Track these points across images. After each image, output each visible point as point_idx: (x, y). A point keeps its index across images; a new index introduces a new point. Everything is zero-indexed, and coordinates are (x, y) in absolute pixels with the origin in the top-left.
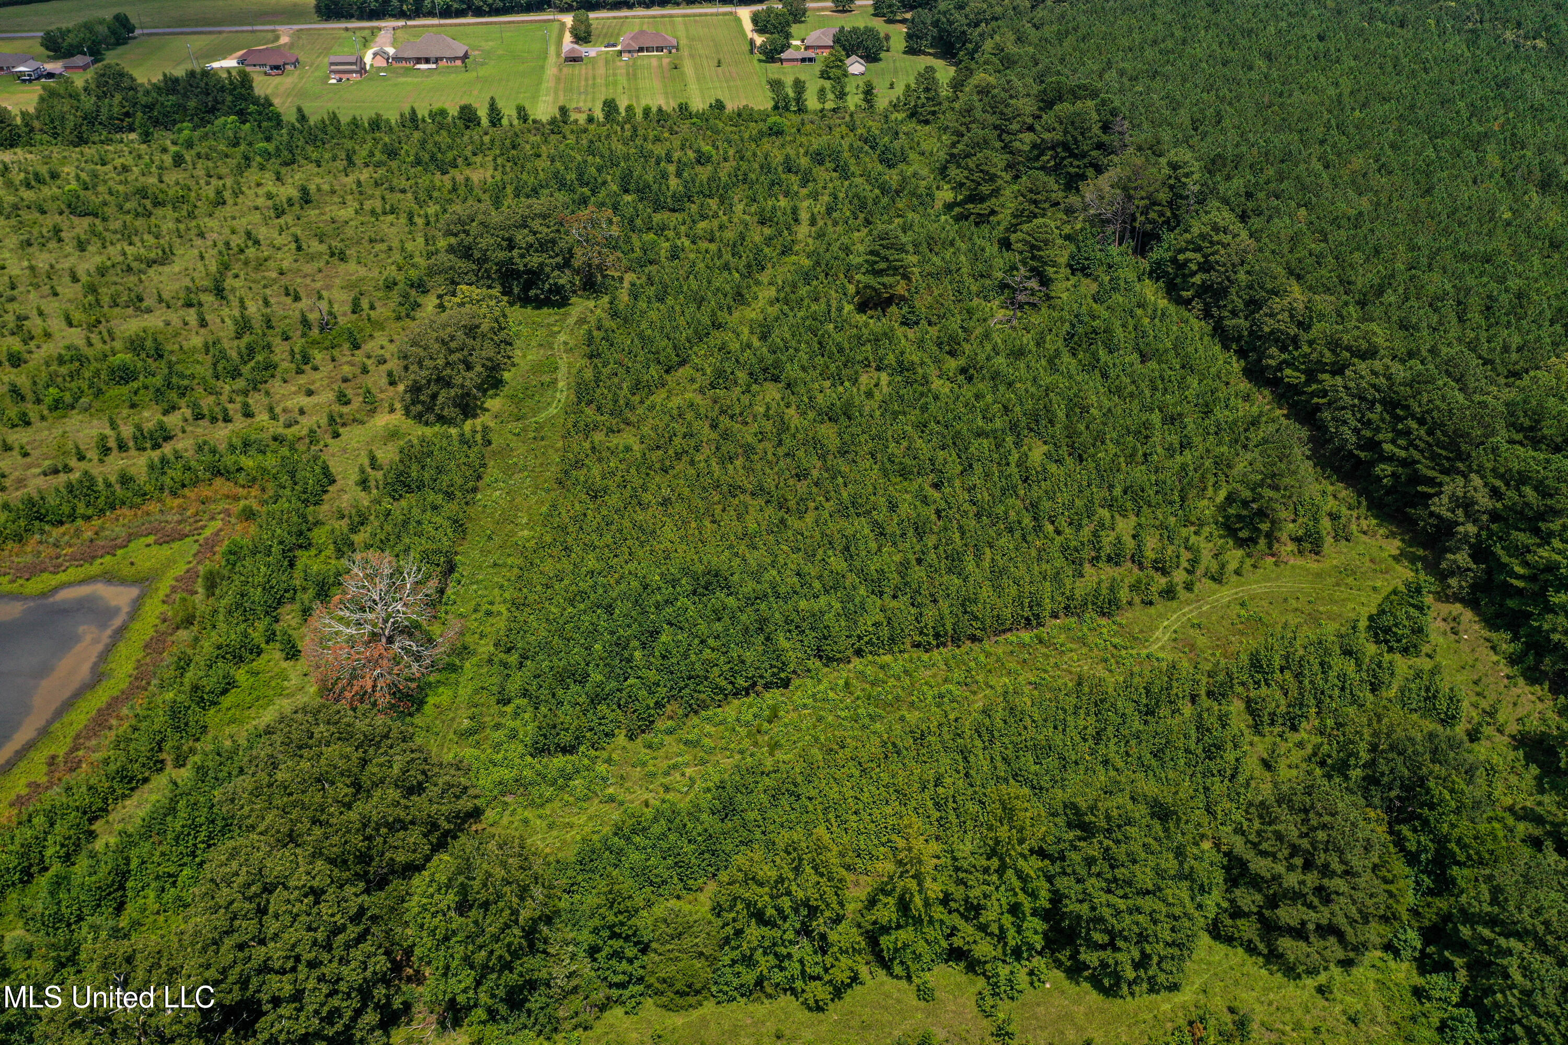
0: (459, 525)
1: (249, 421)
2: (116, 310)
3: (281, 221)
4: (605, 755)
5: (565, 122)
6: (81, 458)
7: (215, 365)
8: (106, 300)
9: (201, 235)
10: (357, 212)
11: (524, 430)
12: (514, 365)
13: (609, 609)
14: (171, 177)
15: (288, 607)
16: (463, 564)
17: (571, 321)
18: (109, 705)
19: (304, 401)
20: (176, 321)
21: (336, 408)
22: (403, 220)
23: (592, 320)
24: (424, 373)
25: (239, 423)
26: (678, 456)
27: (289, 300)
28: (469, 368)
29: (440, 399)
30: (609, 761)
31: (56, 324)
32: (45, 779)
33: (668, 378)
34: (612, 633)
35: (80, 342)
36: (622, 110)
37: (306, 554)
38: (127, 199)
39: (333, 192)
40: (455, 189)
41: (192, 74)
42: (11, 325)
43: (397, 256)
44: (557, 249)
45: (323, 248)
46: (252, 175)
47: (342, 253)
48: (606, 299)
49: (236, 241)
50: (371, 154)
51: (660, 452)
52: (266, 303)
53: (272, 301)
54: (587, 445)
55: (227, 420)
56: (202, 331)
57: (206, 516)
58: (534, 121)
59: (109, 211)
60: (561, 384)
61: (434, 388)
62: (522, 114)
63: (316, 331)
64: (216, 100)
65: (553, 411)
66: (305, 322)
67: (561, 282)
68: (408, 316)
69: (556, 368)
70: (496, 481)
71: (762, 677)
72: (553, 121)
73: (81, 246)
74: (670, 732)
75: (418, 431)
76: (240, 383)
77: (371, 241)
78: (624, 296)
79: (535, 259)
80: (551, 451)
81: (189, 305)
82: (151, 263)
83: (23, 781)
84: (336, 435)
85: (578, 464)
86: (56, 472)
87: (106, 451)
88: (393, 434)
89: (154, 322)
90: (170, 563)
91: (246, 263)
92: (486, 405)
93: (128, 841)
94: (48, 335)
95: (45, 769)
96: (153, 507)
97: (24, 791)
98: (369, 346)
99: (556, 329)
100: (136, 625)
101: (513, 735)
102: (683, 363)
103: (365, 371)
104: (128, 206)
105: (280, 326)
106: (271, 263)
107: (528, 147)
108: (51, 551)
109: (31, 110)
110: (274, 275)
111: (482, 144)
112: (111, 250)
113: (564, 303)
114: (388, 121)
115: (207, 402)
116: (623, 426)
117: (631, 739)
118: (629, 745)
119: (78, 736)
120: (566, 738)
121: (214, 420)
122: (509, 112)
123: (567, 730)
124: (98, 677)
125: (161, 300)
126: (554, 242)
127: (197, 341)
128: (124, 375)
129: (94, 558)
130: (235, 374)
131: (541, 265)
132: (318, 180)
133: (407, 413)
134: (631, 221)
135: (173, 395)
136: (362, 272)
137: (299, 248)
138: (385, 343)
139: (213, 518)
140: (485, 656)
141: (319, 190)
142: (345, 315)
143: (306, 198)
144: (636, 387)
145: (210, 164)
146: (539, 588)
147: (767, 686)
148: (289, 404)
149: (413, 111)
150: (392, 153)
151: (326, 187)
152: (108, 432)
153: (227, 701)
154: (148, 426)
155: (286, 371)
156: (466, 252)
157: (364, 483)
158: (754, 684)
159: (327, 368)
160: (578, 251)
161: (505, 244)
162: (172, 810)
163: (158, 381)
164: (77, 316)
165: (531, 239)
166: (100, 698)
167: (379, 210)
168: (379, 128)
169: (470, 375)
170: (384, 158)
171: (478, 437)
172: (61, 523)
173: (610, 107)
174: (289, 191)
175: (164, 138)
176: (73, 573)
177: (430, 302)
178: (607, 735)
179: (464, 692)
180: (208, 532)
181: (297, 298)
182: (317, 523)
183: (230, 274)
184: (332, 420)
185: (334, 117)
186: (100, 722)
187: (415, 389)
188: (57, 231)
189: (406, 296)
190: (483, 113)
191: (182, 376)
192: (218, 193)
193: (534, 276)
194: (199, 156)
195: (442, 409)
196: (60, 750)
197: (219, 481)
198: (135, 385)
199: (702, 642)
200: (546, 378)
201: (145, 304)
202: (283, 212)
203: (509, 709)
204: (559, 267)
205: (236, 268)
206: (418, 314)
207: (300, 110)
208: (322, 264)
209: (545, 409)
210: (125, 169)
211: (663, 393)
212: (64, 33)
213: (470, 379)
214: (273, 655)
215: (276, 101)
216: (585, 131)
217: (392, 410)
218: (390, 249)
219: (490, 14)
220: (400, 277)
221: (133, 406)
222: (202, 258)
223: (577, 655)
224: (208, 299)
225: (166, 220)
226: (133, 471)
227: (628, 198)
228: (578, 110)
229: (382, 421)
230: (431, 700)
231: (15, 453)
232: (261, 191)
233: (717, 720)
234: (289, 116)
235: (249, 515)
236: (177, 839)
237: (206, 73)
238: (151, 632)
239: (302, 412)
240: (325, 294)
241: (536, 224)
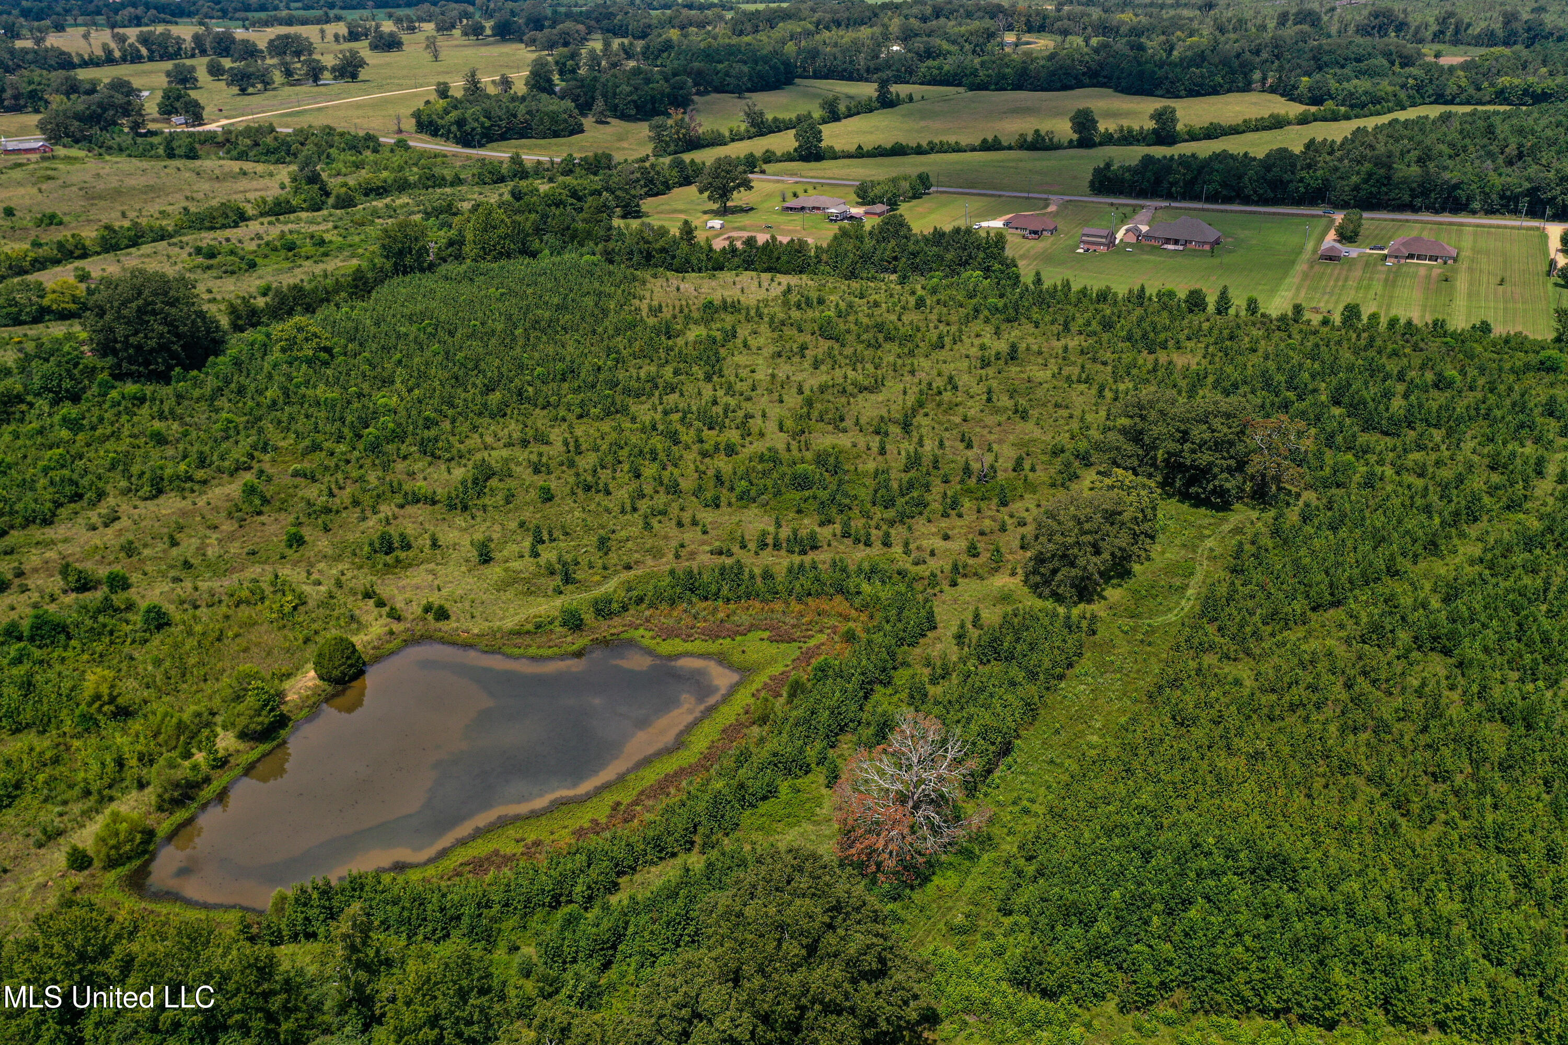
0: (1031, 710)
1: (885, 549)
2: (821, 425)
3: (983, 372)
4: (1086, 1016)
5: (1296, 321)
6: (743, 547)
7: (876, 491)
8: (815, 414)
9: (912, 372)
10: (1054, 376)
11: (1134, 629)
12: (1148, 559)
13: (1147, 856)
14: (912, 317)
15: (849, 737)
16: (1021, 750)
17: (1226, 527)
18: (676, 773)
19: (938, 543)
20: (862, 445)
21: (964, 558)
22: (1094, 391)
23: (1250, 531)
24: (1051, 546)
25: (877, 550)
26: (1293, 708)
27: (961, 446)
28: (1097, 552)
29: (1059, 576)
30: (1088, 1026)
31: (771, 427)
32: (604, 820)
33: (1313, 616)
34: (1139, 884)
35: (781, 446)
36: (1365, 319)
37: (883, 690)
38: (867, 330)
39: (1040, 353)
40: (1155, 370)
41: (957, 231)
42: (738, 421)
43: (1075, 425)
44: (1232, 451)
45: (1010, 404)
46: (977, 326)
47: (1025, 411)
48: (1272, 513)
49: (939, 383)
50: (1088, 324)
51: (1274, 697)
52: (941, 445)
53: (947, 443)
54: (1193, 664)
55: (868, 544)
56: (880, 458)
57: (817, 628)
58: (1263, 315)
59: (850, 338)
60: (1190, 592)
61: (1056, 563)
62: (1252, 306)
63: (972, 482)
64: (970, 256)
65: (1171, 617)
66: (967, 470)
67: (1228, 485)
68: (1063, 485)
69: (1192, 574)
70: (1086, 674)
71: (1299, 1005)
72: (1283, 318)
73: (816, 365)
74: (1169, 1023)
75: (1031, 602)
76: (891, 514)
77: (1056, 405)
78: (1293, 516)
79: (1205, 457)
80: (1153, 660)
81: (877, 433)
82: (863, 389)
83: (589, 816)
84: (954, 584)
85: (1175, 683)
86: (720, 553)
87: (763, 545)
88: (1005, 598)
89: (844, 441)
90: (773, 661)
91: (939, 405)
92: (1105, 593)
93: (634, 907)
94: (762, 434)
95: (608, 811)
96: (779, 606)
97: (587, 825)
98: (1017, 506)
99: (1207, 532)
100: (724, 709)
101: (999, 953)
102: (1337, 604)
103: (1003, 529)
104: (865, 337)
105: (945, 469)
106: (961, 410)
107: (1247, 339)
108: (689, 621)
109: (825, 245)
110: (958, 420)
111: (1200, 329)
112: (838, 373)
113: (1225, 506)
114: (1115, 294)
115: (858, 524)
116: (1242, 656)
117: (1121, 1011)
118: (1117, 1017)
119: (642, 793)
120: (1050, 981)
121: (857, 541)
122: (1239, 302)
123: (1052, 972)
124: (679, 744)
125: (857, 423)
126: (1231, 444)
127: (871, 466)
128: (802, 482)
129: (718, 637)
130: (889, 504)
131: (1211, 465)
132: (1031, 340)
133: (1025, 582)
134: (1332, 436)
135: (834, 511)
136: (1037, 433)
137: (989, 400)
138: (1032, 507)
139: (821, 631)
140: (1005, 854)
141: (1028, 349)
142: (1005, 471)
143: (1013, 355)
144: (1272, 617)
145: (945, 310)
146: (1082, 804)
147: (1303, 1018)
148: (925, 543)
149: (1143, 289)
150: (1107, 325)
151: (1035, 348)
152: (771, 529)
153: (764, 807)
154: (803, 533)
155: (933, 512)
156: (1136, 436)
157: (960, 638)
158: (1288, 1010)
159: (970, 517)
160: (1256, 458)
161: (1179, 435)
162: (673, 895)
163: (824, 495)
164: (789, 423)
165: (1207, 436)
166: (670, 765)
167: (1074, 378)
168: (1105, 299)
169: (1094, 559)
170: (1099, 329)
171: (1084, 624)
172: (706, 599)
173: (1352, 312)
174: (1002, 346)
175: (918, 284)
176: (697, 646)
177: (1089, 477)
178: (1095, 995)
179: (971, 885)
180: (812, 643)
181: (969, 446)
182: (905, 664)
183: (922, 411)
184: (955, 568)
185: (1067, 285)
186: (661, 788)
187: (1040, 560)
188: (803, 347)
189: (1068, 465)
190: (1211, 300)
191: (846, 495)
192: (941, 337)
193: (1201, 474)
194: (938, 302)
195: (1059, 586)
196: (626, 798)
197: (839, 598)
198: (807, 493)
199: (1238, 935)
200: (1177, 582)
201: (843, 424)
202: (988, 365)
203: (1007, 921)
204: (1230, 470)
205: (930, 407)
206: (1074, 486)
207: (1038, 274)
208: (1005, 417)
209: (1165, 613)
210: (876, 304)
211: (1300, 632)
212: (873, 184)
213: (1093, 564)
214: (819, 776)
215: (1021, 263)
216: (1315, 333)
217: (1013, 574)
218: (1071, 417)
219: (1257, 203)
220: (1070, 446)
221: (799, 512)
222: (905, 393)
223: (1093, 893)
224: (895, 430)
225: (890, 353)
226: (775, 570)
227: (1337, 411)
228: (1316, 310)
229: (1001, 581)
230: (937, 880)
231: (699, 529)
232: (977, 342)
233: (1228, 1032)
234: (1027, 277)
235: (850, 637)
236: (668, 924)
237: (968, 231)
238: (733, 720)
239: (932, 554)
240: (995, 447)
241: (1217, 423)
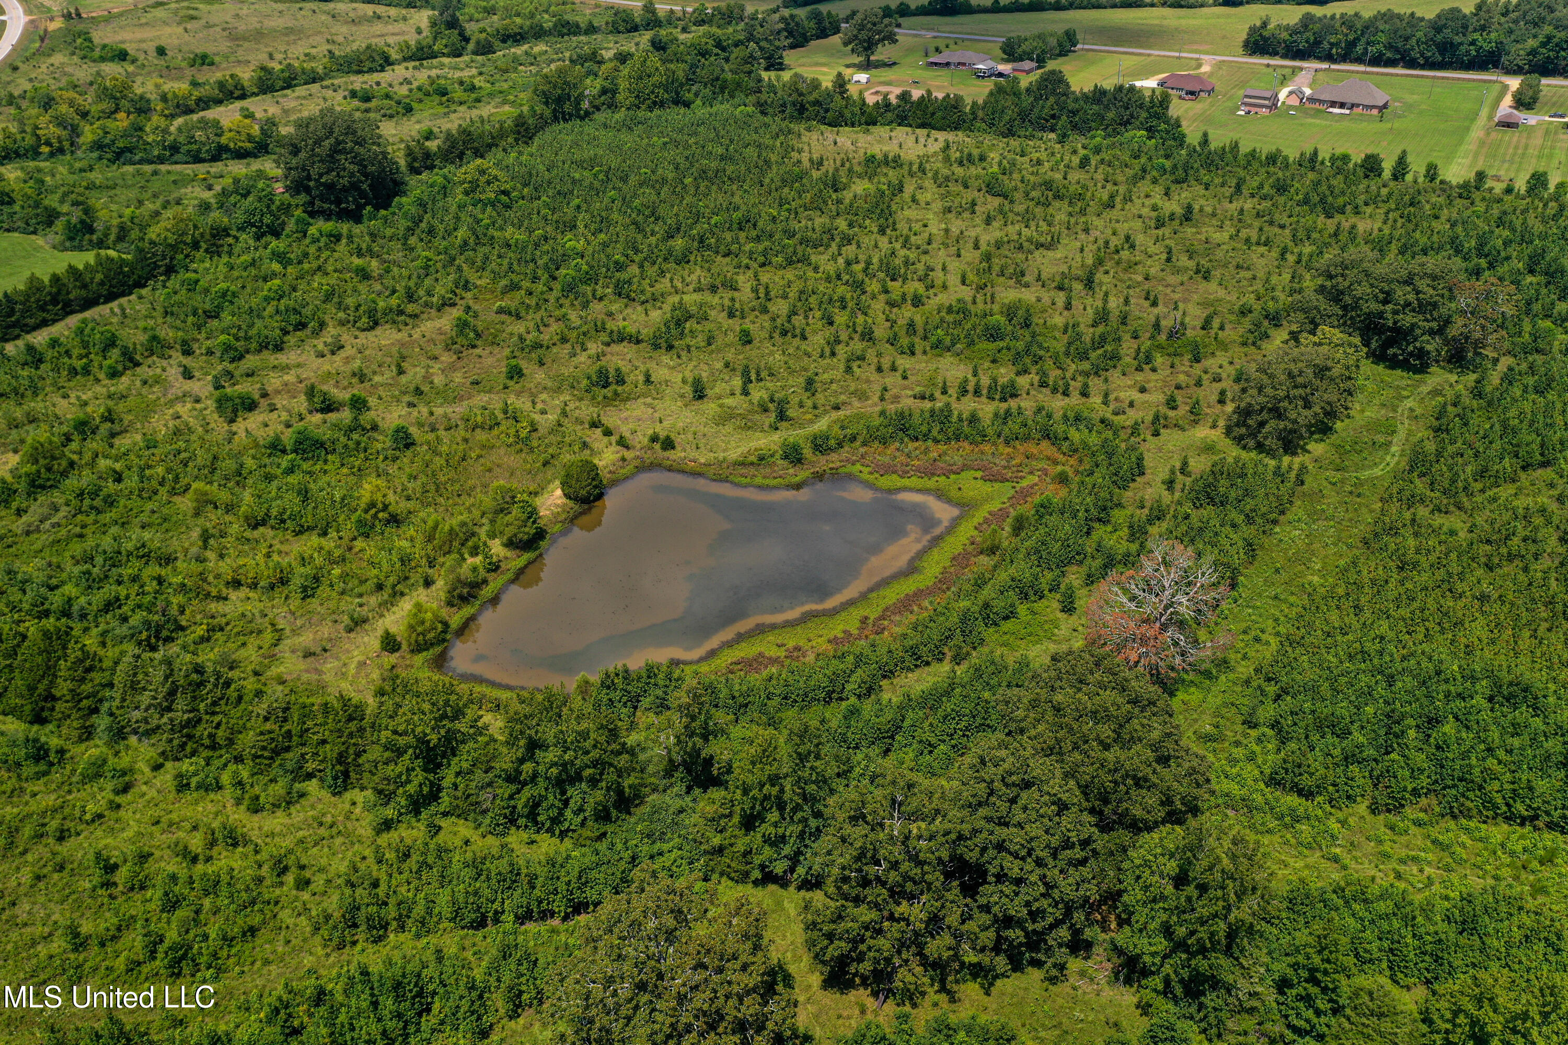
0: (1251, 548)
1: (1084, 400)
2: (1002, 279)
3: (1160, 232)
4: (1340, 815)
5: (1477, 188)
6: (944, 392)
7: (1070, 344)
8: (996, 269)
9: (1086, 231)
10: (1231, 238)
11: (1342, 481)
12: (1348, 417)
13: (1391, 680)
14: (1074, 176)
15: (1074, 568)
16: (1244, 586)
17: (1425, 389)
18: (915, 594)
19: (1136, 396)
20: (1046, 300)
21: (1163, 410)
22: (1275, 254)
23: (1450, 394)
24: (1262, 399)
25: (1075, 400)
26: (1511, 558)
27: (1147, 304)
28: (1307, 405)
29: (1267, 428)
30: (1343, 823)
31: (953, 280)
32: (856, 632)
33: (1523, 475)
34: (1387, 703)
35: (969, 299)
36: (1552, 187)
37: (1103, 528)
38: (1034, 189)
39: (1214, 215)
40: (1336, 235)
41: (1120, 88)
42: (921, 273)
43: (1258, 286)
44: (1435, 314)
45: (1191, 264)
46: (1144, 186)
47: (1208, 272)
48: (1473, 377)
49: (1115, 242)
50: (1261, 187)
51: (1488, 548)
52: (1127, 302)
53: (1132, 301)
54: (1408, 515)
55: (1066, 394)
56: (1066, 313)
57: (1027, 470)
58: (1442, 182)
59: (1018, 196)
60: (1394, 449)
61: (1265, 415)
62: (1432, 173)
63: (1163, 337)
64: (1132, 116)
65: (1377, 472)
66: (1157, 326)
67: (1428, 347)
68: (1254, 344)
69: (1394, 432)
70: (1299, 520)
71: (1548, 813)
72: (1465, 186)
73: (988, 221)
74: (1419, 823)
75: (1233, 452)
76: (1086, 366)
77: (1238, 267)
78: (1495, 378)
79: (1408, 319)
80: (1364, 510)
81: (1060, 288)
82: (1040, 246)
83: (841, 627)
84: (1156, 434)
85: (1393, 531)
86: (923, 398)
87: (964, 392)
88: (1209, 448)
89: (1028, 296)
90: (988, 499)
91: (1118, 263)
92: (1308, 447)
93: (908, 703)
94: (945, 287)
95: (858, 624)
96: (987, 448)
97: (840, 635)
98: (1210, 363)
99: (1405, 393)
100: (950, 539)
101: (1251, 758)
102: (1545, 464)
103: (1199, 384)
104: (1034, 194)
105: (1133, 325)
106: (1139, 268)
107: (1428, 207)
108: (903, 459)
109: (980, 102)
110: (1140, 278)
111: (1378, 195)
112: (1010, 228)
113: (1422, 369)
114: (1286, 158)
115: (1054, 374)
116: (1452, 508)
117: (1373, 812)
118: (1369, 818)
119: (886, 609)
120: (1306, 781)
121: (1055, 390)
122: (1417, 167)
123: (1311, 774)
124: (912, 569)
125: (1039, 279)
126: (1435, 305)
127: (1058, 320)
128: (994, 334)
129: (933, 474)
130: (1083, 356)
131: (1413, 326)
132: (1202, 202)
133: (1228, 431)
134: (1529, 303)
135: (1028, 360)
136: (1221, 293)
137: (1168, 260)
138: (1225, 364)
139: (1031, 473)
140: (1244, 677)
141: (1201, 210)
142: (1194, 328)
143: (1188, 216)
144: (1482, 474)
145: (1110, 170)
146: (1319, 632)
147: (1551, 826)
148: (1122, 395)
149: (1315, 153)
150: (1281, 188)
151: (1209, 209)
152: (970, 377)
153: (1007, 626)
154: (1002, 381)
155: (1128, 365)
156: (1336, 296)
157: (1170, 484)
158: (1536, 817)
159: (1164, 372)
160: (1459, 322)
161: (1381, 296)
162: (948, 693)
163: (1020, 345)
164: (971, 277)
165: (1411, 297)
166: (909, 586)
167: (1254, 239)
168: (1274, 163)
169: (1306, 412)
170: (1272, 192)
171: (1293, 475)
172: (917, 439)
173: (1538, 181)
174: (1173, 206)
175: (1078, 142)
176: (914, 482)
177: (1279, 336)
178: (1348, 797)
179: (1214, 700)
180: (1024, 483)
181: (1154, 304)
182: (1119, 505)
183: (1102, 269)
184: (1156, 418)
185: (1235, 146)
186: (905, 604)
187: (1245, 413)
188: (974, 204)
189: (1258, 325)
190: (1388, 166)
191: (1041, 347)
192: (1112, 197)
193: (1400, 335)
194: (1102, 161)
195: (1266, 438)
196: (873, 613)
197: (1045, 444)
198: (1001, 344)
199: (1489, 750)
200: (1381, 439)
201: (1026, 279)
202: (1163, 225)
203: (1254, 733)
204: (1432, 332)
205: (1109, 265)
206: (1264, 345)
207: (1205, 135)
208: (1185, 279)
209: (1370, 467)
210: (1039, 162)
211: (1511, 489)
212: (1021, 41)
213: (1305, 416)
214: (1051, 605)
215: (1184, 123)
216: (1499, 201)
217: (1214, 426)
218: (1254, 278)
219: (1423, 67)
220: (1257, 306)
221: (994, 361)
222: (1082, 250)
223: (1343, 709)
224: (1078, 287)
225: (1060, 212)
226: (980, 414)
227: (1530, 279)
228: (1497, 178)
229: (1202, 433)
230: (1181, 695)
231: (898, 374)
232: (1148, 202)
233: (1477, 835)
234: (1193, 138)
235: (1063, 479)
236: (945, 717)
237: (1132, 89)
238: (960, 549)
239: (1131, 405)
240: (1181, 305)
241: (1422, 284)
